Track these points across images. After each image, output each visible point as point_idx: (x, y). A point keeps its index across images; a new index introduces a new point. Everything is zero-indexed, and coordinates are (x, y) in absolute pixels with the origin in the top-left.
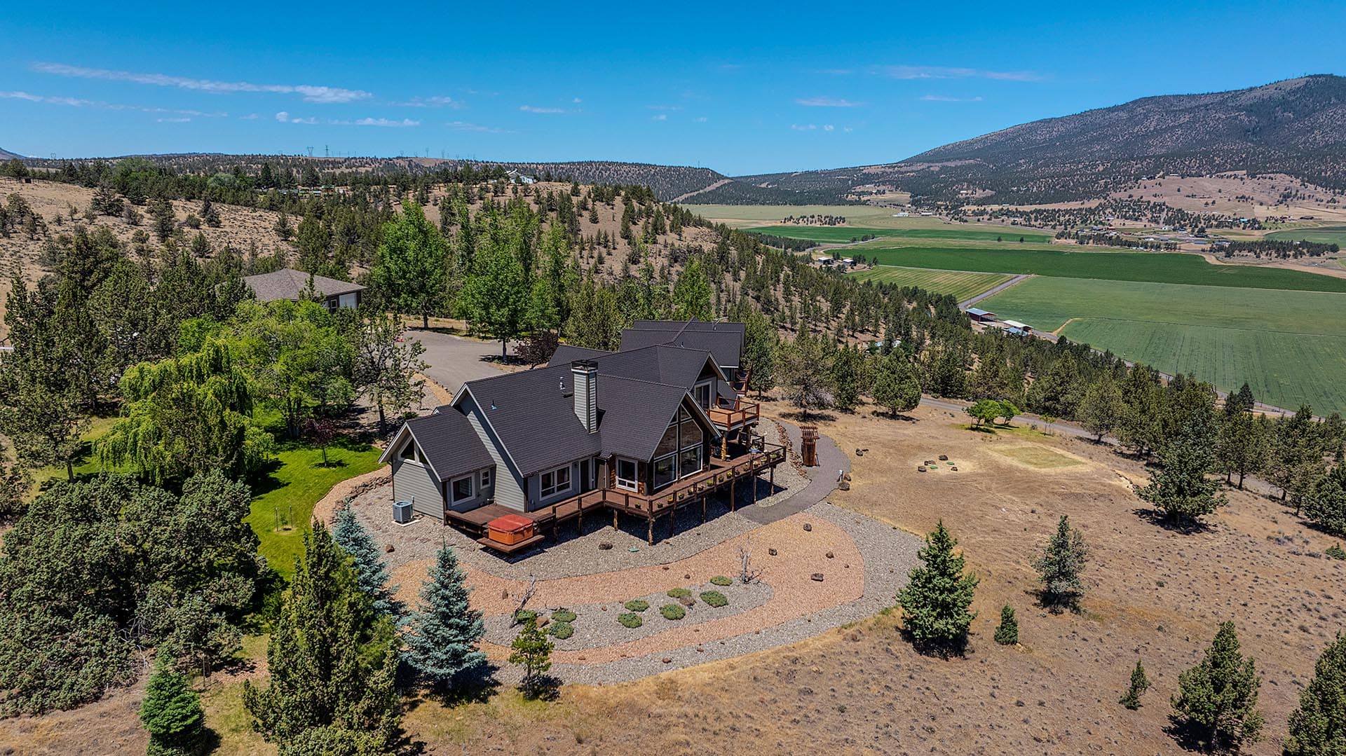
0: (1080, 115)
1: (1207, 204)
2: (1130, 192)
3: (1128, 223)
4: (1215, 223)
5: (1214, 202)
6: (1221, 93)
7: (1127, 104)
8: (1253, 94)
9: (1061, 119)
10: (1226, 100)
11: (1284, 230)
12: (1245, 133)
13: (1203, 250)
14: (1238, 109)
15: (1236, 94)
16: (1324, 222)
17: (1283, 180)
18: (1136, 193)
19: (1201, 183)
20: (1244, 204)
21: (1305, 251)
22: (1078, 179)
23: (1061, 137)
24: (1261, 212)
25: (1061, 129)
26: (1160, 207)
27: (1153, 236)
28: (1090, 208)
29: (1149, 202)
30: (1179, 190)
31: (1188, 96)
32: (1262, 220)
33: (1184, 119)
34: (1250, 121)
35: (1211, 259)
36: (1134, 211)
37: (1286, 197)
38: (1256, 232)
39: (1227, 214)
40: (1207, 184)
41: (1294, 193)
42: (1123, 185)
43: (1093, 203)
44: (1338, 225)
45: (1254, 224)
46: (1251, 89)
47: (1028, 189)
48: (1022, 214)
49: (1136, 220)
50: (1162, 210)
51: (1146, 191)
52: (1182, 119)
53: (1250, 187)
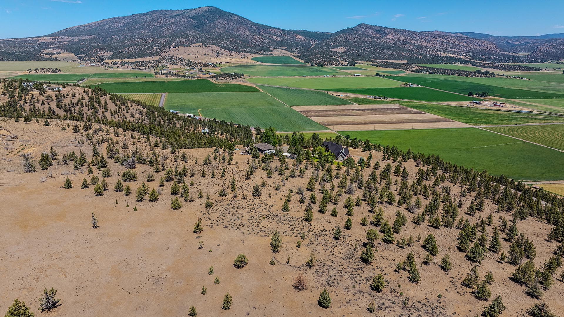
0: (131, 16)
1: (196, 57)
2: (168, 53)
3: (173, 65)
4: (203, 65)
5: (198, 57)
6: (182, 10)
7: (148, 12)
8: (193, 12)
9: (123, 18)
10: (183, 13)
11: (223, 67)
12: (195, 27)
13: (208, 78)
14: (189, 17)
15: (187, 11)
16: (233, 64)
17: (215, 47)
18: (171, 54)
19: (191, 49)
20: (207, 57)
21: (236, 76)
22: (144, 47)
23: (125, 26)
24: (214, 60)
25: (125, 22)
26: (181, 59)
27: (186, 72)
28: (157, 60)
29: (177, 57)
30: (185, 52)
31: (171, 10)
32: (216, 64)
33: (173, 20)
34: (195, 22)
35: (213, 81)
36: (173, 61)
37: (218, 54)
38: (216, 68)
39: (204, 61)
40: (193, 50)
41: (219, 52)
42: (165, 50)
43: (157, 58)
44: (237, 65)
45: (213, 65)
46: (192, 10)
47: (126, 51)
48: (132, 63)
49: (176, 65)
50: (182, 60)
51: (174, 52)
52: (172, 21)
53: (205, 50)
